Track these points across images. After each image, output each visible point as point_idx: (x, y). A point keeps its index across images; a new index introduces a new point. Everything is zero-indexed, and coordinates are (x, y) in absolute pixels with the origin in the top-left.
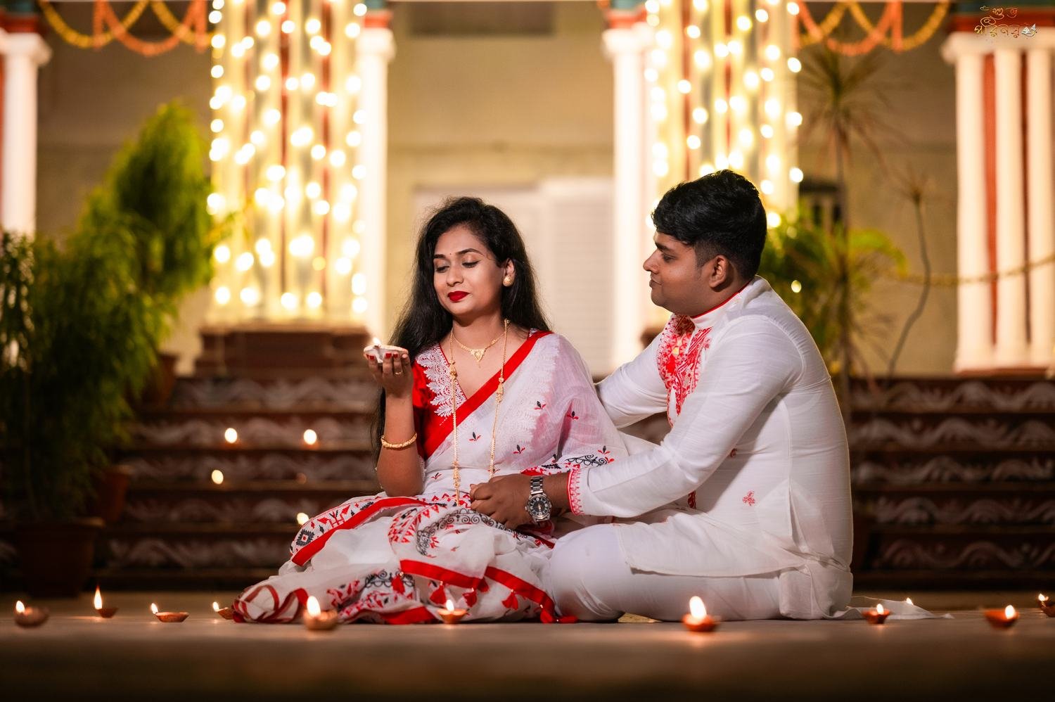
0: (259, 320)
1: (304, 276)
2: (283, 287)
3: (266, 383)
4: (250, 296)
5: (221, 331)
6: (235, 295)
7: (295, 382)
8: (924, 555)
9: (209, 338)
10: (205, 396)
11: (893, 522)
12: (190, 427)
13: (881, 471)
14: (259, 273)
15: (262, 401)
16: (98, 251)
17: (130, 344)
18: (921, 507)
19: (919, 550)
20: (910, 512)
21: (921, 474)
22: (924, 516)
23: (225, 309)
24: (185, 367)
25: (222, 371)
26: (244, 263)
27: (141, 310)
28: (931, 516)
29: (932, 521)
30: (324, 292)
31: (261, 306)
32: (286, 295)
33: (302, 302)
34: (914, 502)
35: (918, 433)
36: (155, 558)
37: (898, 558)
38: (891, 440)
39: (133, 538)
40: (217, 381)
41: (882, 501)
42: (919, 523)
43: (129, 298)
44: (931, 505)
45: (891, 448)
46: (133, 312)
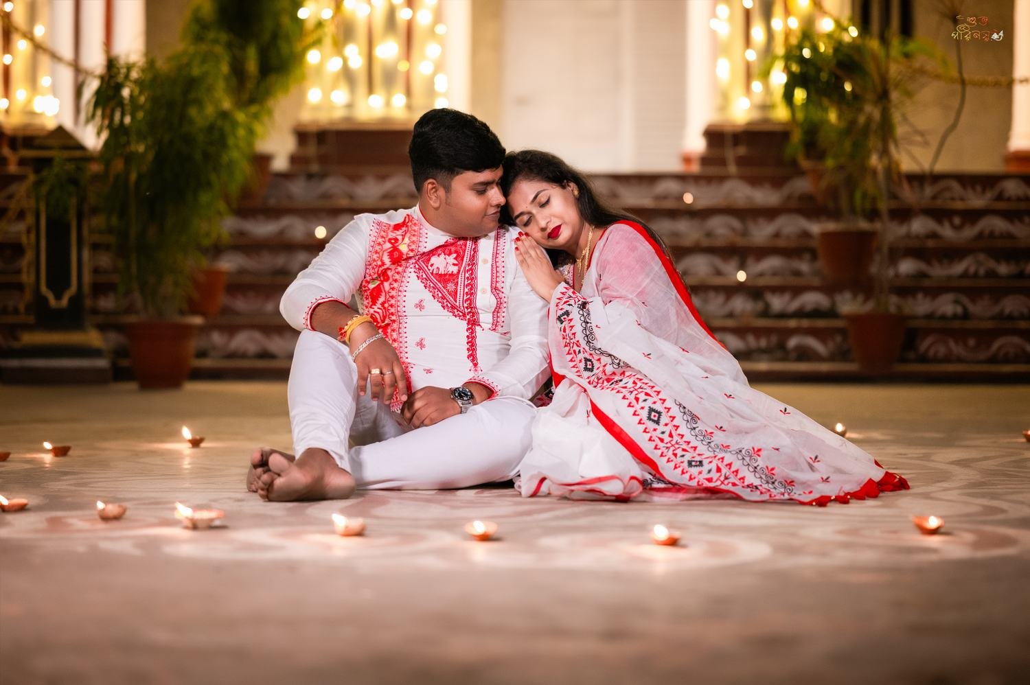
0: (348, 119)
1: (390, 77)
2: (371, 90)
3: (355, 178)
4: (340, 97)
5: (314, 129)
6: (326, 95)
7: (382, 178)
8: (956, 348)
9: (302, 135)
10: (299, 190)
11: (930, 316)
12: (285, 221)
13: (922, 266)
14: (347, 75)
15: (351, 197)
16: (196, 71)
17: (225, 159)
18: (956, 302)
19: (952, 344)
20: (946, 305)
21: (959, 268)
22: (959, 310)
23: (317, 108)
24: (280, 164)
25: (315, 168)
26: (335, 64)
27: (235, 124)
28: (965, 309)
29: (966, 316)
30: (408, 92)
31: (350, 106)
32: (373, 97)
33: (388, 104)
34: (949, 297)
35: (956, 228)
36: (252, 348)
37: (931, 353)
38: (934, 235)
39: (232, 330)
40: (310, 176)
41: (920, 296)
42: (955, 317)
43: (224, 115)
44: (965, 300)
45: (931, 243)
46: (227, 127)
